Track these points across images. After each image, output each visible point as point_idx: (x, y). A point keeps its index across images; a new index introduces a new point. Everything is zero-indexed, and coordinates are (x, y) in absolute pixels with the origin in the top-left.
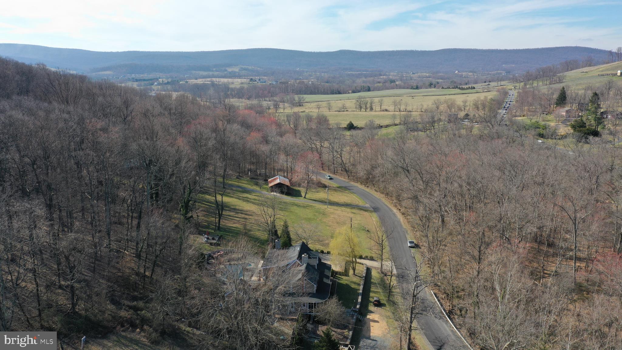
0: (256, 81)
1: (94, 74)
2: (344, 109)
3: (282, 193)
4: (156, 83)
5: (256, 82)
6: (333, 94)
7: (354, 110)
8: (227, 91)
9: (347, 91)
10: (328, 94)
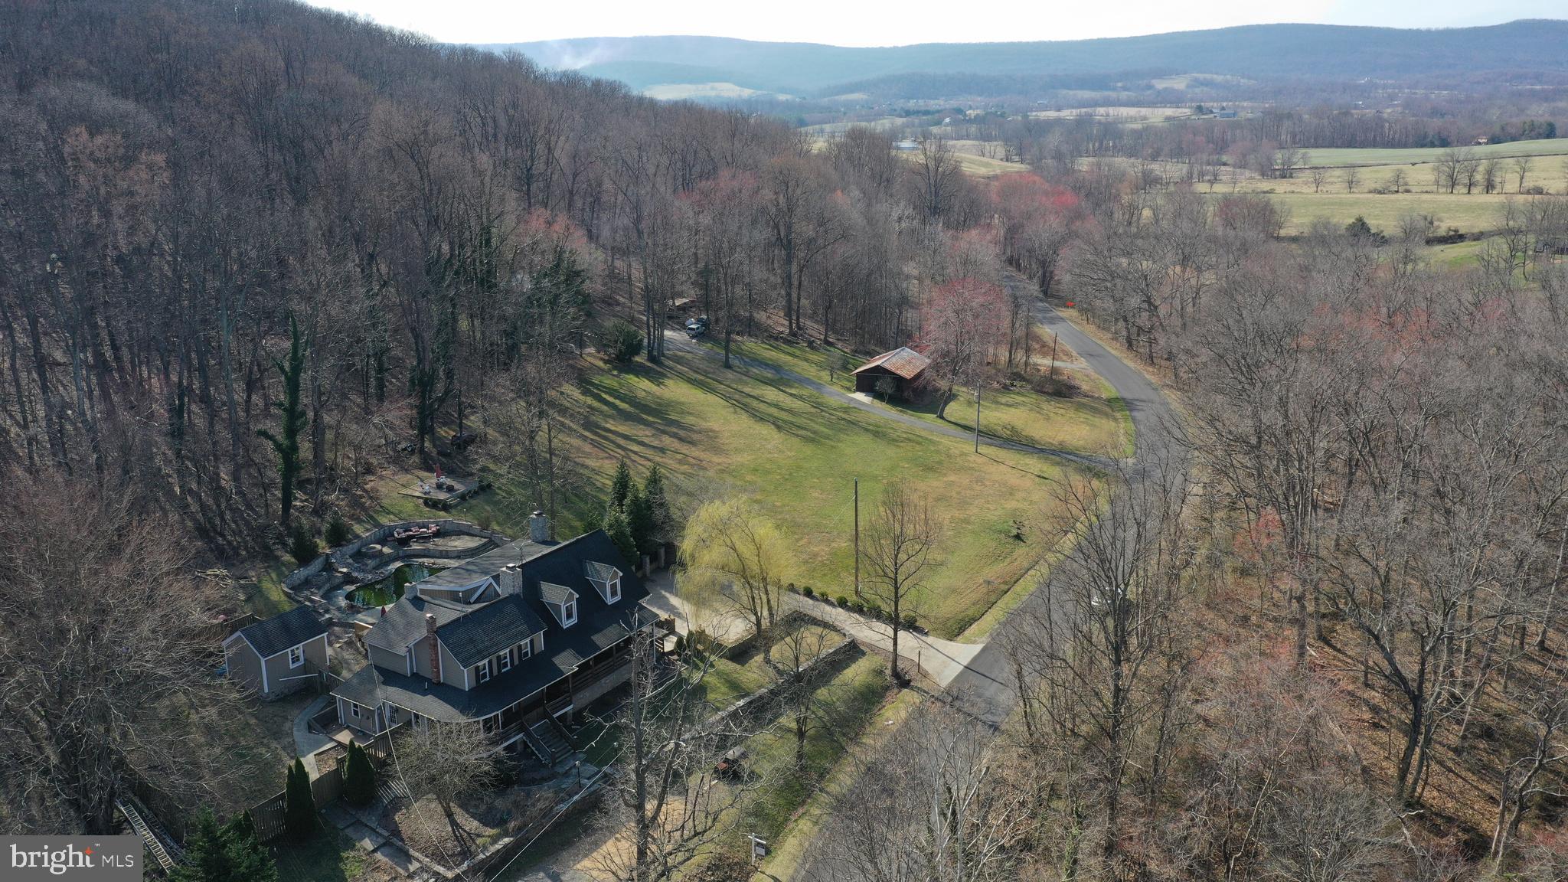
0: (1212, 112)
1: (826, 99)
2: (1398, 185)
3: (879, 396)
4: (947, 120)
5: (1212, 116)
6: (1423, 146)
7: (1428, 189)
8: (1109, 137)
9: (1474, 137)
10: (1405, 146)
